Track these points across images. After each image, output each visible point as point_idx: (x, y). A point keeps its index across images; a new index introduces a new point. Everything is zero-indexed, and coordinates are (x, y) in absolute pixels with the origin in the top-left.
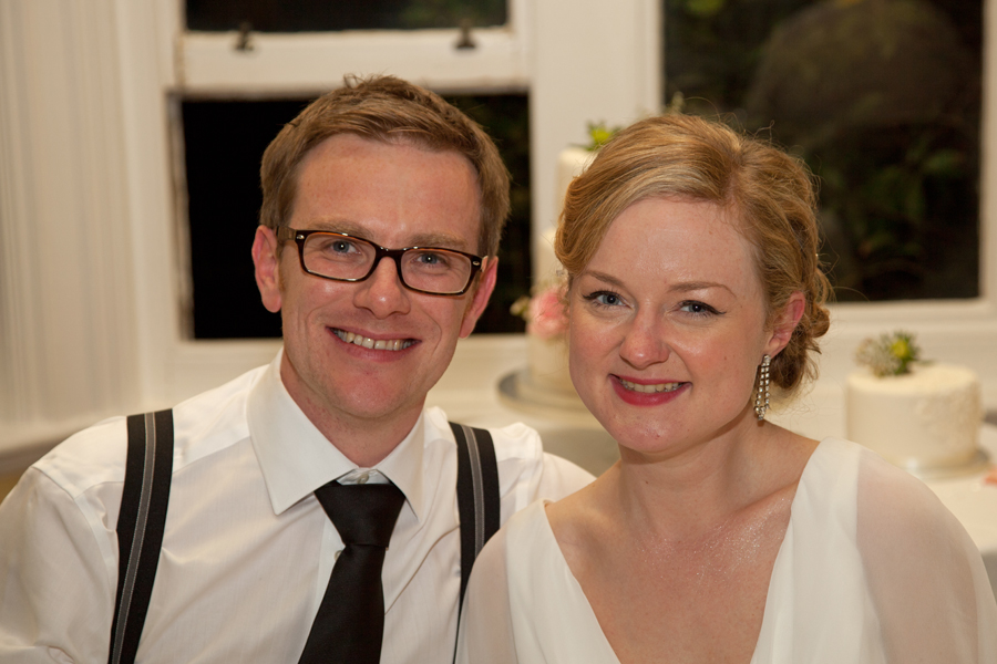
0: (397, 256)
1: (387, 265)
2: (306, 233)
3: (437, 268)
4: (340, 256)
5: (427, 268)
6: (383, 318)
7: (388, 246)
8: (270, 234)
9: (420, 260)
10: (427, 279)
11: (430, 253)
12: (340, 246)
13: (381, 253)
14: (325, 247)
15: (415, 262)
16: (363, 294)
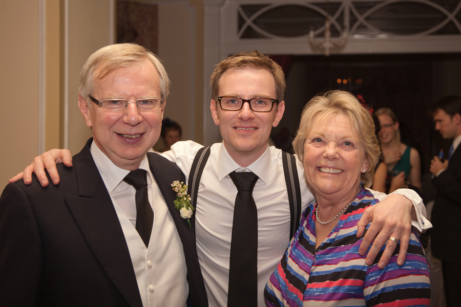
0: (249, 101)
1: (246, 104)
2: (221, 97)
3: (263, 105)
4: (233, 105)
5: (260, 105)
6: (247, 121)
7: (246, 99)
8: (213, 101)
9: (257, 103)
10: (259, 108)
11: (261, 100)
12: (233, 101)
13: (244, 101)
14: (228, 102)
15: (255, 103)
16: (240, 114)
